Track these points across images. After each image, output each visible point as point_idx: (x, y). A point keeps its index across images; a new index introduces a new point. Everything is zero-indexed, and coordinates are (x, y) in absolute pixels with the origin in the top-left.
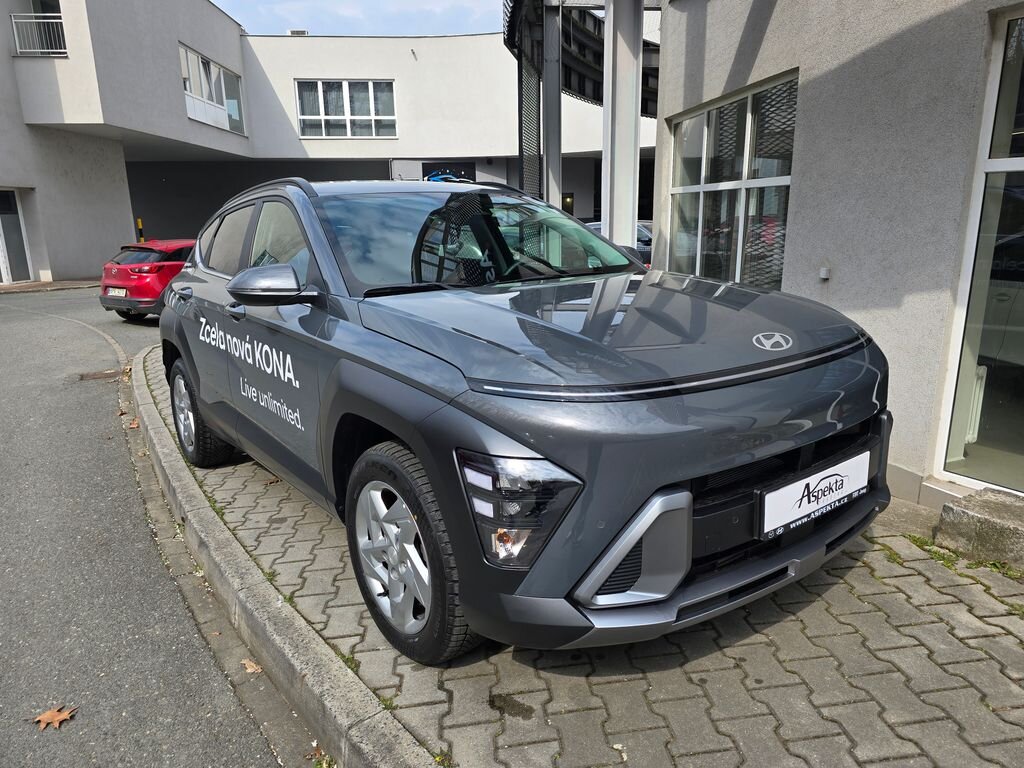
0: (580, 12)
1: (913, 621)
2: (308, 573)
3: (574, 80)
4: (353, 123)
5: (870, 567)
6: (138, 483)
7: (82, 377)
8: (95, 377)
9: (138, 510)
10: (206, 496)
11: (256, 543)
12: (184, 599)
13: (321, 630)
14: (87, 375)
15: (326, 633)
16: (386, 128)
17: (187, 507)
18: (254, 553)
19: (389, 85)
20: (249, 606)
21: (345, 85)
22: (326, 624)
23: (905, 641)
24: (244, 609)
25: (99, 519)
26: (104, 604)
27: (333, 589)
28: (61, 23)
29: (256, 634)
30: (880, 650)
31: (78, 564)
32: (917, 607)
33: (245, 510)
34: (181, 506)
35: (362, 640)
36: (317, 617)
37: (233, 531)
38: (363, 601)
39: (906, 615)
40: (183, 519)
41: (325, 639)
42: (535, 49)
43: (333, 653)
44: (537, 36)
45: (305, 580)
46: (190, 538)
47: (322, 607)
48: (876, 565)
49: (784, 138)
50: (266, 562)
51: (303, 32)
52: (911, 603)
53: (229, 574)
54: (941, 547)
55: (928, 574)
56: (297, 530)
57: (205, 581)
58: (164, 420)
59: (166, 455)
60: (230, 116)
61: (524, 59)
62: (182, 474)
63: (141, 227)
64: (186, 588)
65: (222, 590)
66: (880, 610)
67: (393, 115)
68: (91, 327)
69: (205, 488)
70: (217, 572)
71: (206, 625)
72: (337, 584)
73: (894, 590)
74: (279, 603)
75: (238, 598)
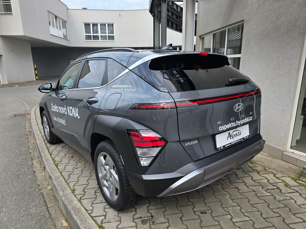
0: (172, 2)
1: (299, 212)
2: (86, 190)
3: (170, 24)
4: (101, 36)
5: (280, 189)
6: (31, 153)
7: (15, 115)
8: (19, 115)
9: (30, 163)
10: (52, 159)
11: (69, 177)
12: (43, 197)
13: (91, 213)
14: (17, 115)
15: (92, 215)
16: (111, 38)
17: (46, 163)
18: (67, 181)
19: (112, 25)
20: (65, 203)
21: (99, 25)
22: (92, 210)
23: (299, 220)
24: (64, 204)
25: (17, 166)
26: (16, 199)
27: (95, 196)
28: (10, 4)
29: (68, 214)
30: (290, 224)
31: (8, 183)
32: (299, 205)
33: (65, 164)
34: (44, 163)
35: (105, 218)
36: (89, 208)
37: (61, 173)
38: (105, 201)
39: (296, 209)
40: (44, 167)
41: (92, 217)
42: (159, 14)
43: (95, 223)
44: (159, 10)
45: (85, 192)
46: (46, 174)
47: (91, 203)
48: (281, 188)
49: (238, 42)
50: (72, 185)
51: (86, 8)
52: (297, 204)
53: (59, 190)
54: (302, 181)
55: (300, 192)
56: (82, 172)
57: (51, 190)
58: (40, 131)
59: (40, 144)
60: (63, 34)
61: (155, 17)
62: (45, 151)
63: (36, 67)
64: (44, 193)
65: (56, 195)
66: (287, 207)
67: (114, 34)
68: (19, 99)
69: (52, 156)
70: (55, 188)
71: (50, 208)
72: (96, 194)
73: (290, 198)
74: (76, 202)
75: (62, 199)
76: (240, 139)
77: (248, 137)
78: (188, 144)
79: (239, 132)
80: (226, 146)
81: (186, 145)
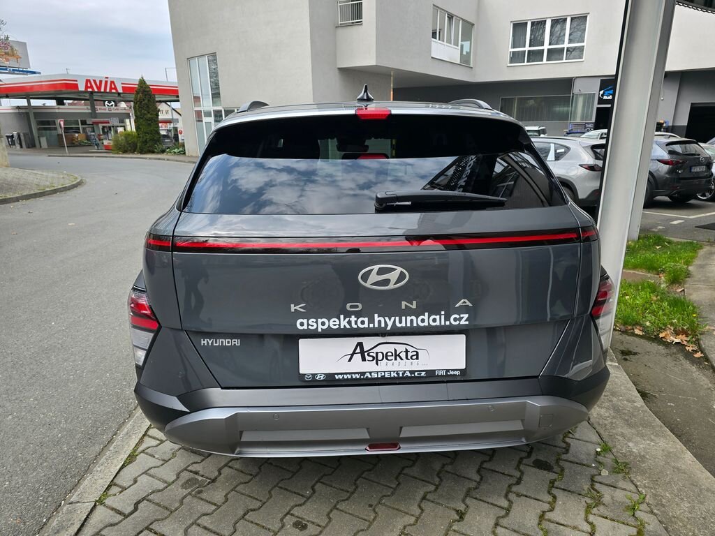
4: (549, 51)
16: (576, 53)
19: (584, 17)
21: (548, 22)
28: (362, 3)
60: (462, 53)
67: (583, 42)
76: (412, 372)
77: (458, 373)
78: (208, 342)
79: (410, 349)
80: (337, 377)
81: (202, 342)
